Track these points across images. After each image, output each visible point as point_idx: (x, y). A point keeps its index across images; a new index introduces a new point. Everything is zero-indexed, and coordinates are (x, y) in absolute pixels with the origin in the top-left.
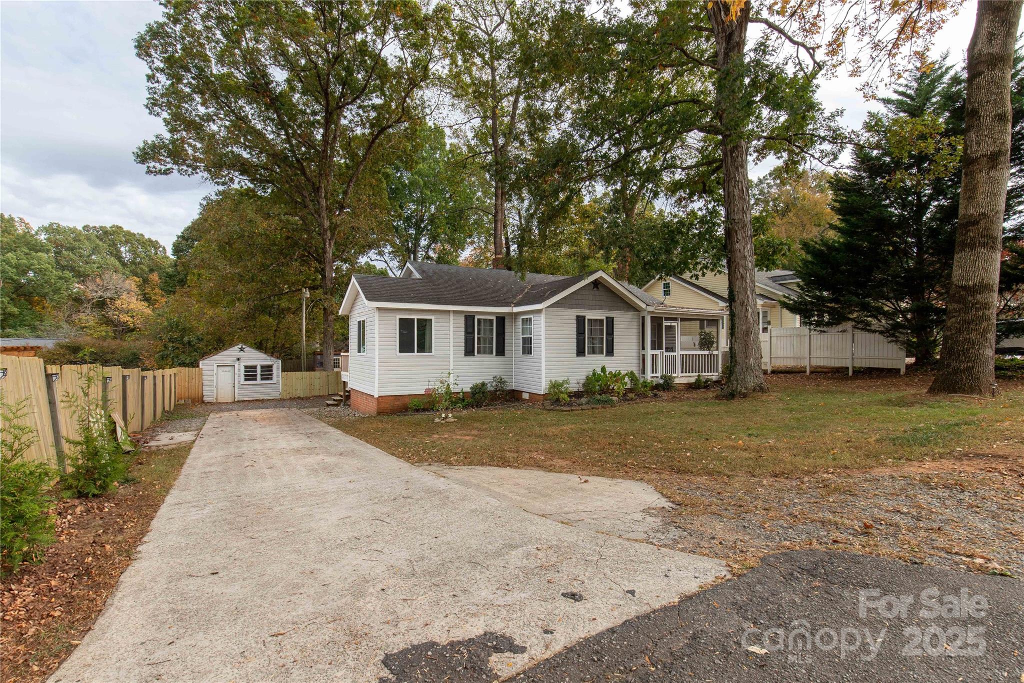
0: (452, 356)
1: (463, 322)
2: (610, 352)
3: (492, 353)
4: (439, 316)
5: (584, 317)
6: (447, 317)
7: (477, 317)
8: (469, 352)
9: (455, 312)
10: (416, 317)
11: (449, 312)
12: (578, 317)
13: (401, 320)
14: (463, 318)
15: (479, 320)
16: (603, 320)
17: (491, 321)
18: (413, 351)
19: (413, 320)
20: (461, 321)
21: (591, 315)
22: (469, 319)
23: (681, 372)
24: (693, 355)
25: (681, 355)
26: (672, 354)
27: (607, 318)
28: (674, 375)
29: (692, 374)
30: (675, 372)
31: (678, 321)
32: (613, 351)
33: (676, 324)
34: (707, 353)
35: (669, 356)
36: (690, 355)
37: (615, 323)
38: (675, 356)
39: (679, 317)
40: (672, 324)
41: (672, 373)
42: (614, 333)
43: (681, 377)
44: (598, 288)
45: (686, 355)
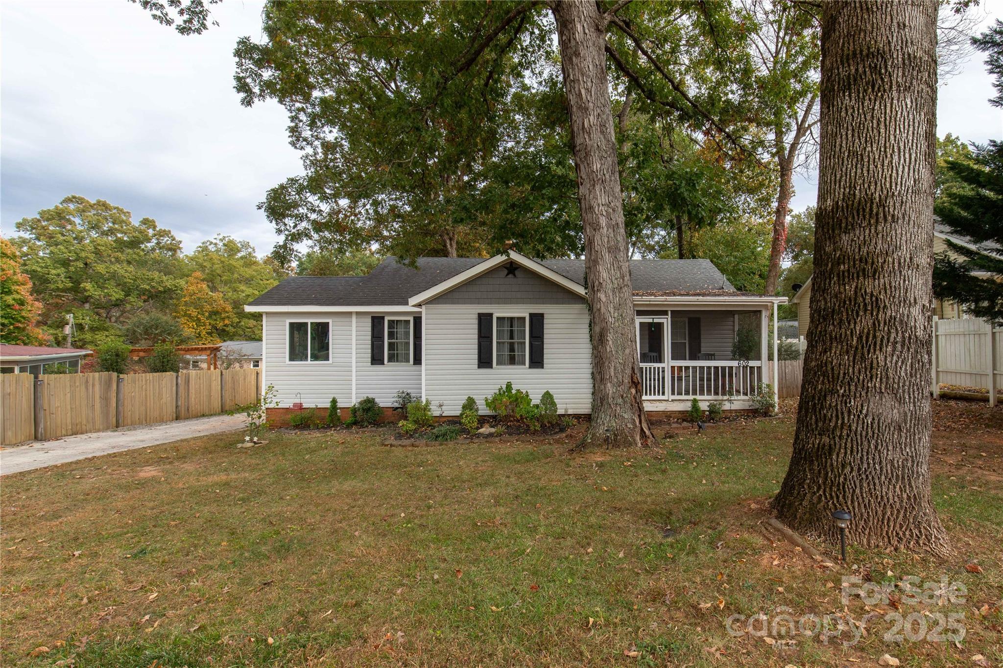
0: (354, 364)
1: (370, 324)
2: (537, 361)
3: (408, 361)
4: (336, 319)
5: (491, 315)
6: (347, 319)
7: (386, 319)
8: (377, 359)
9: (357, 313)
10: (309, 321)
11: (350, 313)
12: (480, 316)
13: (291, 324)
14: (370, 320)
15: (391, 323)
16: (524, 318)
17: (408, 322)
18: (306, 359)
19: (306, 324)
20: (367, 323)
21: (500, 311)
22: (377, 321)
23: (673, 393)
24: (702, 368)
25: (673, 368)
26: (656, 365)
27: (531, 315)
28: (661, 397)
29: (698, 397)
30: (663, 394)
31: (667, 315)
32: (543, 361)
33: (664, 321)
34: (734, 364)
35: (650, 368)
36: (694, 368)
37: (545, 321)
38: (663, 368)
39: (669, 309)
40: (656, 321)
41: (659, 394)
42: (545, 336)
43: (673, 400)
44: (515, 275)
45: (687, 368)
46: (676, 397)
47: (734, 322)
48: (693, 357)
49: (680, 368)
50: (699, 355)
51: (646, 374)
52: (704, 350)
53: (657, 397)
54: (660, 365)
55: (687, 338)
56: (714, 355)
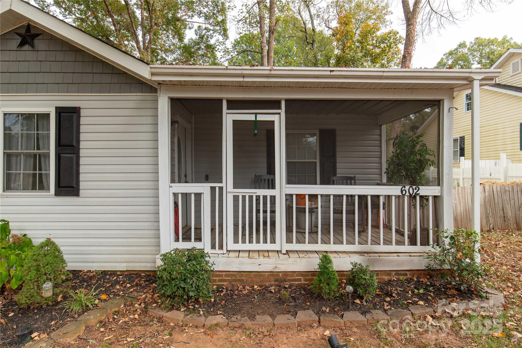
2: (68, 185)
16: (48, 116)
21: (8, 104)
23: (289, 240)
24: (338, 197)
25: (289, 197)
26: (262, 192)
27: (60, 111)
28: (269, 246)
29: (332, 247)
30: (273, 241)
31: (280, 108)
32: (78, 184)
33: (275, 118)
34: (395, 190)
35: (251, 197)
36: (326, 197)
37: (83, 120)
38: (273, 198)
39: (282, 96)
40: (260, 118)
41: (265, 242)
42: (83, 145)
43: (288, 252)
44: (33, 46)
45: (313, 197)
46: (295, 246)
47: (380, 135)
48: (326, 181)
49: (300, 197)
50: (335, 178)
51: (244, 206)
52: (341, 171)
53: (262, 246)
54: (268, 192)
55: (318, 157)
56: (354, 178)
